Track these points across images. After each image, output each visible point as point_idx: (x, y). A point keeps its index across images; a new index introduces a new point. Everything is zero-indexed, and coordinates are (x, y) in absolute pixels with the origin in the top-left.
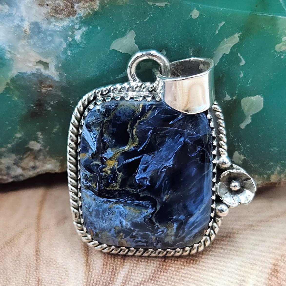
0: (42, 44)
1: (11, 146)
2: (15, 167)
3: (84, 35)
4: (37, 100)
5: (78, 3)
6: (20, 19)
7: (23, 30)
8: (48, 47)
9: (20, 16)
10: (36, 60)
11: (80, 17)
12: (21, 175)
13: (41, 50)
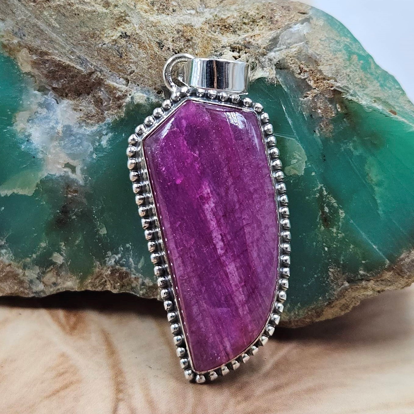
0: (72, 146)
1: (36, 256)
2: (38, 281)
3: (110, 141)
4: (63, 205)
5: (108, 110)
6: (55, 121)
7: (56, 130)
8: (76, 149)
9: (55, 118)
10: (65, 161)
11: (108, 123)
12: (43, 291)
13: (69, 151)
